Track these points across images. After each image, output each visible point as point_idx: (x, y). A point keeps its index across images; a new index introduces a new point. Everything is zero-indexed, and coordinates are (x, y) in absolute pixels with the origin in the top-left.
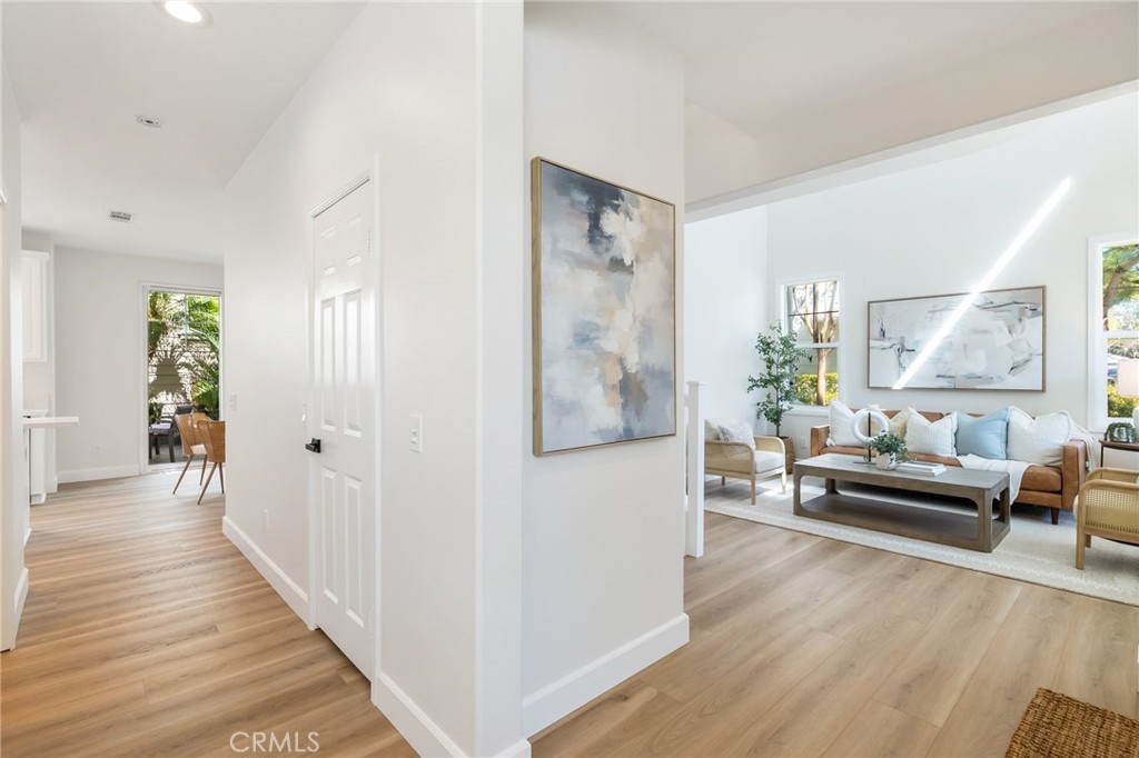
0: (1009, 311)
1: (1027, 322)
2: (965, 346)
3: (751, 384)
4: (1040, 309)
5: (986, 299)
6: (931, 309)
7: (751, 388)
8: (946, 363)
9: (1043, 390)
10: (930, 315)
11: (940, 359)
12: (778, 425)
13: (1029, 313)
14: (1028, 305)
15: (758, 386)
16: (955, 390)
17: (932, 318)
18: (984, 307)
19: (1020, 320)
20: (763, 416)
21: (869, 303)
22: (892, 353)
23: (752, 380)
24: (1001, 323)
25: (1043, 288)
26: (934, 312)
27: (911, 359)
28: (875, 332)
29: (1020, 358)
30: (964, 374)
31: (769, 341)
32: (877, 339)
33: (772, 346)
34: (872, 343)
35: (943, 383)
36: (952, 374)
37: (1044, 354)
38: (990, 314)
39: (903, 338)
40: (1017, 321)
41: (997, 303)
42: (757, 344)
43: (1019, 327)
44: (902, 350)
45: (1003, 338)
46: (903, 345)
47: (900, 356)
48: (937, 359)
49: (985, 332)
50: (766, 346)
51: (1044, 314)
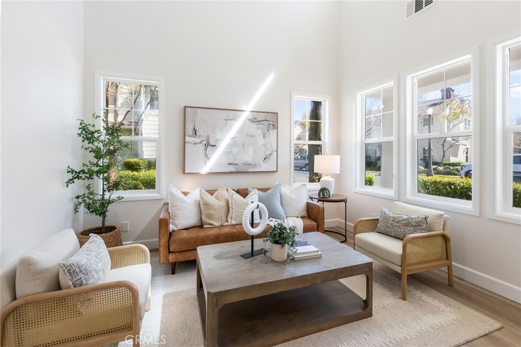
0: (264, 125)
1: (271, 132)
2: (243, 144)
3: (70, 176)
4: (276, 126)
5: (253, 116)
6: (226, 118)
7: (71, 181)
8: (233, 155)
9: (277, 171)
10: (225, 122)
11: (230, 152)
12: (104, 218)
13: (272, 127)
14: (271, 123)
15: (78, 177)
16: (238, 173)
17: (226, 124)
18: (253, 121)
19: (268, 131)
20: (82, 208)
21: (185, 107)
22: (201, 147)
23: (72, 171)
24: (260, 132)
25: (277, 113)
26: (227, 120)
27: (213, 152)
28: (190, 130)
29: (268, 153)
30: (243, 162)
31: (92, 129)
32: (190, 136)
33: (96, 135)
34: (188, 139)
35: (232, 169)
36: (237, 163)
37: (277, 151)
38: (255, 125)
39: (208, 137)
40: (267, 131)
41: (259, 119)
42: (79, 132)
43: (267, 135)
44: (208, 145)
45: (261, 141)
46: (208, 142)
47: (206, 149)
48: (228, 153)
49: (253, 136)
50: (88, 134)
51: (277, 128)
